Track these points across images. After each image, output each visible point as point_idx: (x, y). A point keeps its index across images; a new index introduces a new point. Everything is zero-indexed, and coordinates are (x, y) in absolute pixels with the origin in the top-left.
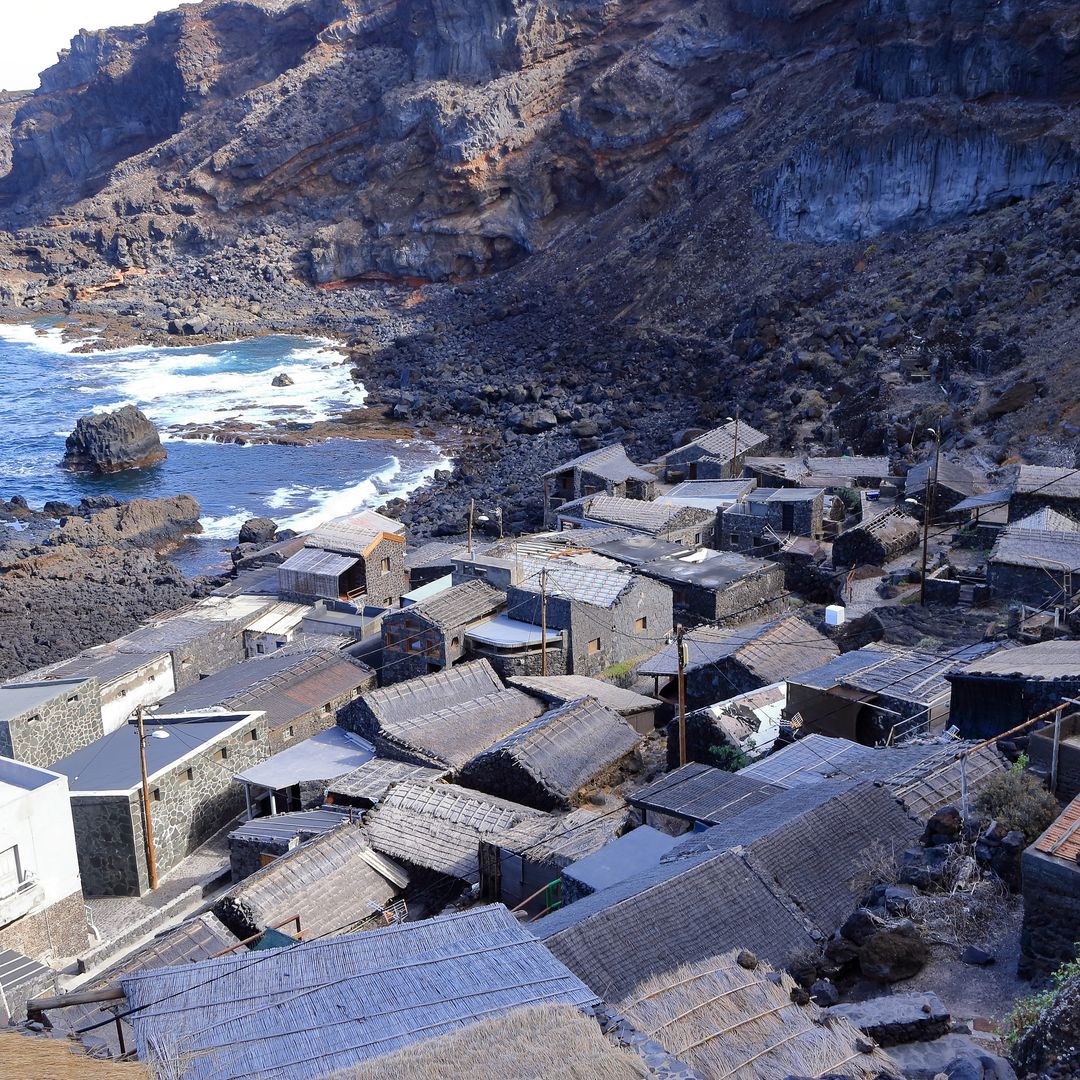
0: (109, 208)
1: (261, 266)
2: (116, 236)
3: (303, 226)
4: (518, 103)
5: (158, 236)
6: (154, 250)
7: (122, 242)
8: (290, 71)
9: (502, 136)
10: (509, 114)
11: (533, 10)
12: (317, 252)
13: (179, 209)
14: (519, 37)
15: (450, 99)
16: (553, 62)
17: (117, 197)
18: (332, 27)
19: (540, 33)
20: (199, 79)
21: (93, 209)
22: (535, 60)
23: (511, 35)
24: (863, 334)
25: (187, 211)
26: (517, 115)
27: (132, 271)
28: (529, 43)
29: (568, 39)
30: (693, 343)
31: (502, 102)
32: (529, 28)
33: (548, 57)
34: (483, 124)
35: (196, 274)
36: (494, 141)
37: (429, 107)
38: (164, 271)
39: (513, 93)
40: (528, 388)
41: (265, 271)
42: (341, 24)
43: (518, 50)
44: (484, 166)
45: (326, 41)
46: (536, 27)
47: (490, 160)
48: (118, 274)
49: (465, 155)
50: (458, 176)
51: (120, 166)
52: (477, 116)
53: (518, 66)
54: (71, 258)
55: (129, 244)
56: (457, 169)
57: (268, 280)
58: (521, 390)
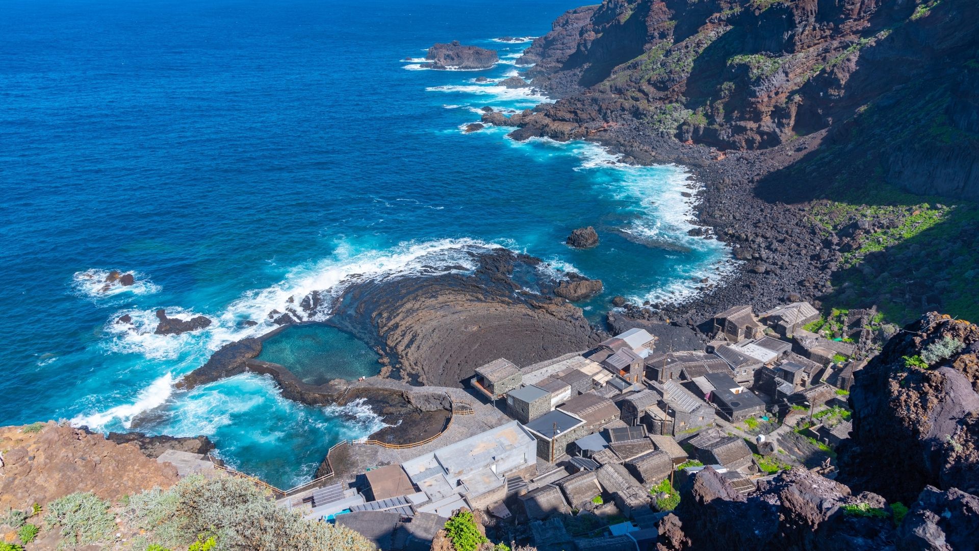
0: (608, 88)
1: (661, 130)
2: (607, 109)
3: (682, 112)
4: (788, 70)
5: (623, 109)
6: (620, 115)
7: (609, 112)
8: (691, 37)
9: (777, 86)
10: (783, 75)
11: (806, 26)
12: (685, 127)
13: (633, 98)
14: (796, 38)
15: (757, 65)
16: (811, 49)
17: (612, 83)
18: (714, 16)
19: (807, 35)
20: (654, 30)
21: (602, 87)
22: (802, 48)
23: (792, 37)
24: (892, 261)
25: (637, 100)
26: (787, 76)
27: (611, 123)
28: (801, 41)
29: (822, 37)
30: (825, 230)
31: (781, 70)
32: (802, 33)
33: (809, 47)
34: (769, 80)
35: (635, 129)
36: (773, 88)
37: (745, 68)
38: (623, 125)
39: (787, 66)
40: (747, 236)
41: (662, 132)
42: (718, 15)
43: (794, 44)
44: (766, 99)
45: (710, 22)
46: (806, 33)
47: (769, 97)
48: (605, 125)
49: (758, 94)
50: (753, 103)
51: (616, 68)
52: (767, 77)
53: (792, 51)
54: (589, 116)
55: (611, 112)
56: (753, 100)
57: (662, 137)
58: (743, 236)
